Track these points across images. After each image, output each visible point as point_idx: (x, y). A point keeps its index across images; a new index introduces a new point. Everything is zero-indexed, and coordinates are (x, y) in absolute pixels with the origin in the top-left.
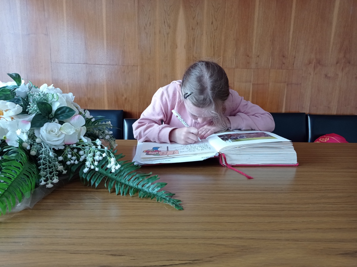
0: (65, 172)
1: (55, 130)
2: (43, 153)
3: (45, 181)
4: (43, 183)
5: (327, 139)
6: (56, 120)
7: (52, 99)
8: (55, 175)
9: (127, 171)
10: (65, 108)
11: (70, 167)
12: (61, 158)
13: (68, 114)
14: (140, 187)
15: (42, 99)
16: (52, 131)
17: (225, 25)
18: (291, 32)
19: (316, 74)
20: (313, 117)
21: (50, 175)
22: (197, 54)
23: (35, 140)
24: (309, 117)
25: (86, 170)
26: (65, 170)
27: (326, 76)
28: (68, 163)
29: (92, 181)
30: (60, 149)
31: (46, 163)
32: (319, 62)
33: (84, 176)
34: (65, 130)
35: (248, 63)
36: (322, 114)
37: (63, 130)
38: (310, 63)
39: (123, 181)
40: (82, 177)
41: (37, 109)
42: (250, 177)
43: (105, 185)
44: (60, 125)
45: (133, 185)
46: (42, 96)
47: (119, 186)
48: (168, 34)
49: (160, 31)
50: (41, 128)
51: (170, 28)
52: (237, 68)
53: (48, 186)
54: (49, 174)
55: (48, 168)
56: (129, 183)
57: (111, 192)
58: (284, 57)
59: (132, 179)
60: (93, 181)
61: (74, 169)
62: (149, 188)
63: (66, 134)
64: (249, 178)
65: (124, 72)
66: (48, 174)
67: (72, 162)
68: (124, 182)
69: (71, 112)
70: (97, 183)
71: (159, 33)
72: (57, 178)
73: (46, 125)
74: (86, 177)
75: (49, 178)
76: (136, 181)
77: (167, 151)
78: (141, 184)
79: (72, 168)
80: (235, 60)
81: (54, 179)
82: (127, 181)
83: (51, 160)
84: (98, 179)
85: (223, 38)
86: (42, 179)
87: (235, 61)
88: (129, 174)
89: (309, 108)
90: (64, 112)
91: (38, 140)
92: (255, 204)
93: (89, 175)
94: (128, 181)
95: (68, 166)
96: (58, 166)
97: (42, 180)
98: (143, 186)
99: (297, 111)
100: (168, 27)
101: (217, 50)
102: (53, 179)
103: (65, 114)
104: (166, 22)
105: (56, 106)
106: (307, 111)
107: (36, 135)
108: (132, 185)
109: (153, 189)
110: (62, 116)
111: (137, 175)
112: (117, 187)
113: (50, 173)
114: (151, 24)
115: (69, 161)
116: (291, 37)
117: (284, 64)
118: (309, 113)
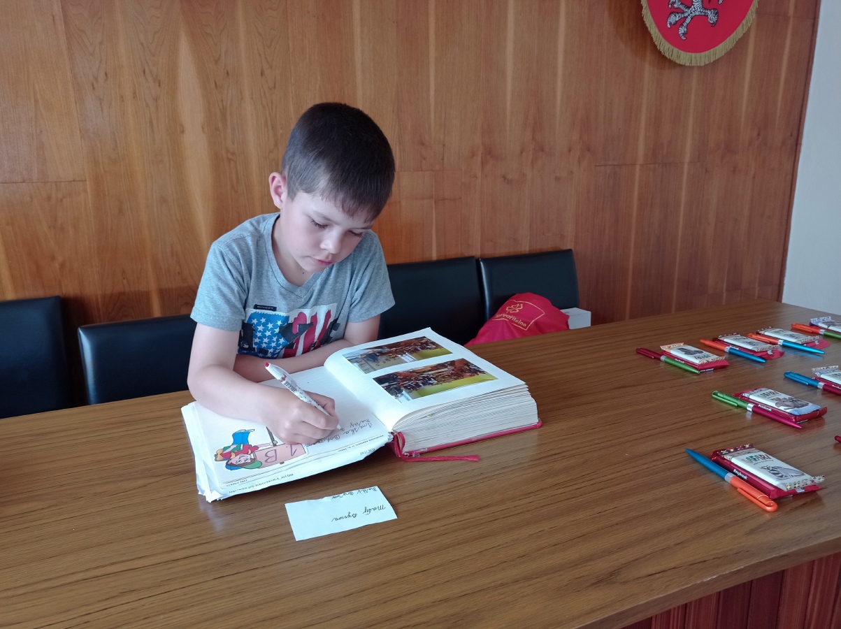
5: (520, 307)
17: (292, 79)
18: (432, 93)
19: (486, 176)
20: (492, 261)
22: (235, 145)
27: (504, 177)
32: (491, 153)
36: (503, 255)
38: (473, 154)
49: (135, 93)
51: (160, 85)
58: (423, 144)
89: (479, 244)
99: (460, 252)
100: (155, 82)
101: (281, 135)
104: (147, 71)
106: (476, 252)
114: (109, 76)
116: (432, 102)
117: (425, 159)
118: (481, 255)
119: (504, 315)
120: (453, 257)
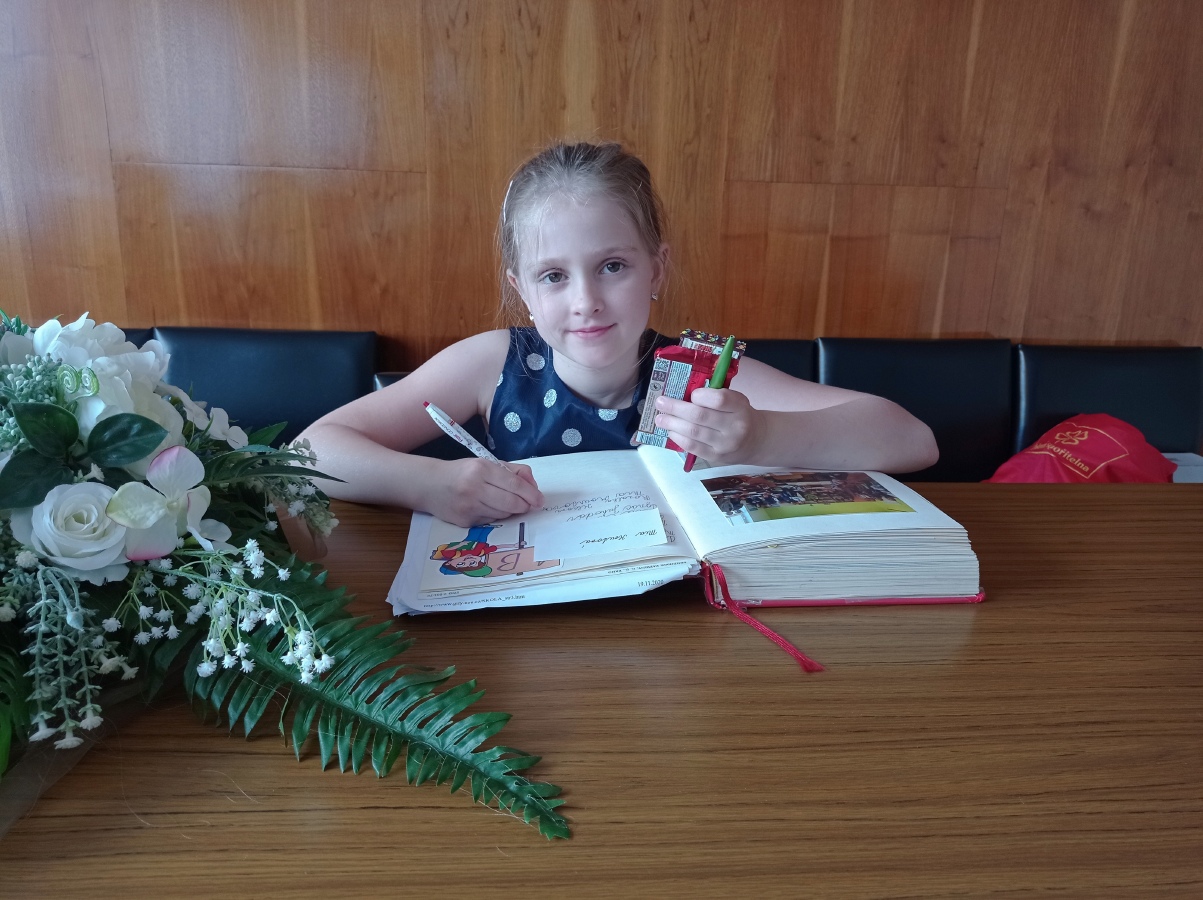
0: (130, 672)
1: (89, 512)
2: (43, 614)
3: (50, 724)
4: (43, 732)
5: (1082, 436)
6: (96, 471)
7: (76, 390)
8: (89, 698)
9: (366, 662)
10: (127, 420)
11: (149, 654)
12: (112, 624)
13: (139, 443)
14: (410, 726)
15: (39, 387)
16: (79, 519)
17: (738, 27)
18: (972, 54)
19: (1052, 202)
20: (1041, 353)
21: (69, 702)
22: (637, 130)
23: (13, 556)
24: (1021, 353)
25: (206, 669)
26: (131, 665)
27: (1087, 208)
28: (142, 638)
29: (230, 710)
30: (110, 580)
31: (55, 656)
32: (1065, 162)
33: (199, 689)
34: (128, 511)
35: (819, 163)
36: (1066, 343)
37: (120, 512)
38: (1033, 163)
39: (348, 703)
40: (196, 696)
41: (16, 432)
42: (811, 664)
43: (281, 726)
44: (106, 491)
45: (386, 720)
46: (38, 378)
47: (332, 735)
48: (532, 56)
49: (503, 45)
50: (36, 509)
51: (539, 34)
52: (778, 182)
53: (61, 744)
54: (67, 696)
55: (62, 671)
56: (370, 710)
57: (305, 757)
58: (944, 141)
59: (382, 696)
60: (236, 709)
61: (164, 660)
62: (446, 736)
63: (131, 526)
64: (809, 668)
65: (376, 194)
66: (63, 696)
67: (157, 632)
68: (353, 707)
69: (150, 435)
70: (252, 718)
71: (502, 51)
72: (95, 710)
73: (53, 496)
74: (210, 693)
75: (66, 712)
76: (397, 705)
77: (521, 547)
78: (415, 715)
79: (158, 656)
80: (770, 152)
81: (84, 714)
82: (365, 704)
83: (71, 641)
84: (254, 705)
85: (730, 74)
86: (41, 718)
87: (774, 154)
88: (369, 675)
89: (1023, 320)
90: (123, 434)
91: (23, 559)
92: (826, 803)
93: (219, 686)
94: (368, 702)
95: (140, 648)
96: (103, 659)
97: (37, 724)
98: (421, 725)
99: (984, 330)
100: (532, 28)
101: (708, 116)
102: (80, 715)
103: (128, 441)
104: (524, 12)
105: (93, 413)
106: (1014, 332)
107: (18, 535)
108: (381, 719)
109: (460, 742)
110: (116, 450)
111: (400, 681)
112: (326, 737)
113: (71, 691)
114: (470, 18)
115: (147, 630)
116: (970, 70)
117: (943, 166)
118: (1023, 339)
119: (1049, 447)
120: (971, 337)
